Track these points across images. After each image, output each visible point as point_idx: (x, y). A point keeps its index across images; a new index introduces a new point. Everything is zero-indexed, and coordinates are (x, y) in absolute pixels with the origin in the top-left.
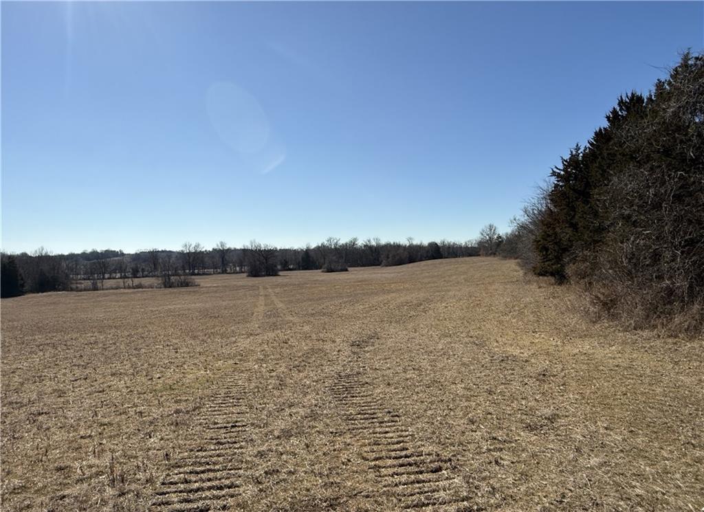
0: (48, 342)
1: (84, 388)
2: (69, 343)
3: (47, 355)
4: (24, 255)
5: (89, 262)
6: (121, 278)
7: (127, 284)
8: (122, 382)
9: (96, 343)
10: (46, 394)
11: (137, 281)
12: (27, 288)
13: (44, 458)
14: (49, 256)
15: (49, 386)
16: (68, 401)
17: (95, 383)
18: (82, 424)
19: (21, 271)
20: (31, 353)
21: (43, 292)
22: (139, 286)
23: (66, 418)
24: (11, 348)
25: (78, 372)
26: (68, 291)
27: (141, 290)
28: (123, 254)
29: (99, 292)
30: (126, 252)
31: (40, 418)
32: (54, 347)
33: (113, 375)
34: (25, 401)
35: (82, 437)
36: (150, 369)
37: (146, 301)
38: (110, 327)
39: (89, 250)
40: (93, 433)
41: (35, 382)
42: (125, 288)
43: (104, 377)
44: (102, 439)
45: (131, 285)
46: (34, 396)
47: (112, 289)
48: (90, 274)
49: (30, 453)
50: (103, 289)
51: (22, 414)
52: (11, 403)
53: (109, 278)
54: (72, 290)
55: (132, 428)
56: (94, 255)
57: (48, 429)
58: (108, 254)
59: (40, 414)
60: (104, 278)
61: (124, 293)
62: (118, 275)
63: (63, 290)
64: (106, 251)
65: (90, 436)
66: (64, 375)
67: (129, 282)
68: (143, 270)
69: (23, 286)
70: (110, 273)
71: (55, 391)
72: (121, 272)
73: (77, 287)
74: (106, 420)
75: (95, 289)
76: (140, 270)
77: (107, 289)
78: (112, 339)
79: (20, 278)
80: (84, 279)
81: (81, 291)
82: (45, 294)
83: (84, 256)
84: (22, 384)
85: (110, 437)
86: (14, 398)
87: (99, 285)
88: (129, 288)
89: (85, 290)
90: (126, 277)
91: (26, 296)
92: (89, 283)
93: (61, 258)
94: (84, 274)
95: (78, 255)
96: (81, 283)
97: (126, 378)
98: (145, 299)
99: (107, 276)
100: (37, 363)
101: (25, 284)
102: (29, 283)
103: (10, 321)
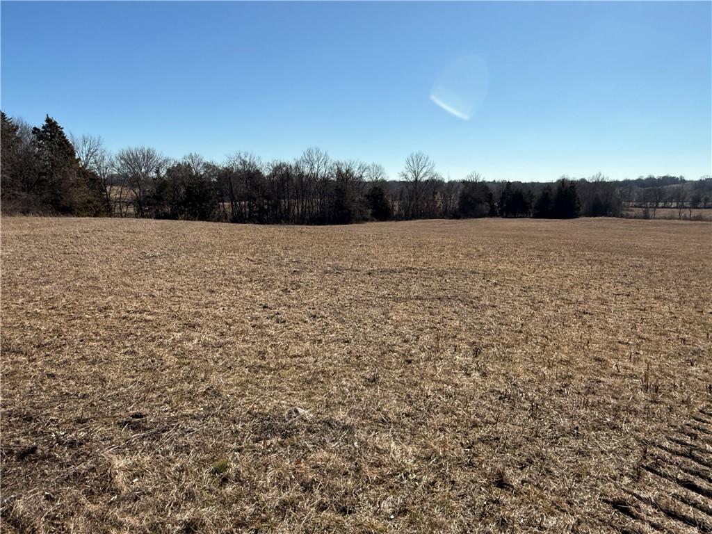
0: (597, 258)
1: (625, 303)
2: (614, 263)
3: (594, 269)
4: (583, 181)
5: (643, 189)
6: (677, 208)
7: (683, 215)
8: (666, 307)
9: (641, 266)
10: (591, 299)
11: (695, 212)
12: (582, 211)
13: (586, 347)
14: (605, 182)
15: (594, 293)
16: (610, 310)
17: (637, 301)
18: (621, 331)
19: (579, 195)
20: (581, 264)
21: (594, 217)
22: (699, 218)
23: (606, 322)
24: (566, 258)
25: (621, 288)
26: (618, 217)
27: (700, 222)
28: (683, 181)
29: (650, 221)
30: (687, 178)
31: (585, 316)
32: (601, 263)
33: (656, 298)
34: (574, 300)
35: (619, 342)
36: (700, 302)
37: (705, 236)
38: (659, 256)
39: (645, 176)
40: (631, 342)
41: (583, 288)
42: (679, 219)
43: (647, 298)
44: (639, 350)
45: (688, 216)
46: (581, 299)
47: (665, 218)
48: (642, 202)
49: (575, 340)
50: (654, 218)
51: (570, 309)
52: (563, 299)
53: (662, 207)
54: (622, 216)
55: (672, 350)
56: (651, 182)
57: (590, 326)
58: (667, 180)
59: (584, 313)
60: (657, 207)
61: (678, 224)
62: (674, 204)
63: (614, 216)
64: (664, 177)
65: (627, 343)
66: (608, 288)
67: (687, 212)
68: (706, 200)
69: (578, 209)
70: (665, 202)
71: (599, 298)
72: (678, 202)
73: (628, 215)
74: (646, 335)
75: (646, 217)
76: (702, 199)
77: (659, 219)
78: (659, 266)
79: (577, 202)
80: (636, 207)
81: (631, 218)
82: (596, 218)
83: (639, 182)
84: (572, 287)
85: (648, 351)
86: (566, 296)
87: (651, 213)
88: (685, 219)
89: (635, 218)
90: (683, 207)
91: (580, 219)
92: (640, 211)
93: (616, 184)
94: (637, 201)
95: (633, 181)
96: (631, 211)
97: (671, 305)
98: (704, 233)
99: (661, 204)
100: (585, 274)
101: (581, 208)
102: (584, 207)
103: (565, 239)
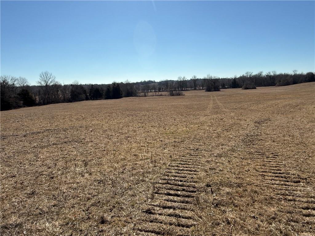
0: (131, 114)
1: (142, 130)
2: (137, 115)
3: (130, 118)
4: (122, 83)
5: (143, 85)
6: (154, 92)
7: (156, 94)
8: (155, 129)
9: (146, 115)
10: (130, 131)
11: (160, 93)
12: (123, 95)
13: (130, 151)
14: (130, 83)
15: (131, 128)
16: (137, 134)
17: (145, 129)
18: (142, 142)
19: (121, 89)
20: (125, 117)
21: (128, 97)
22: (161, 95)
23: (136, 139)
24: (119, 115)
25: (140, 125)
26: (136, 97)
27: (161, 97)
28: (155, 82)
29: (147, 97)
30: (156, 81)
31: (129, 138)
32: (132, 116)
33: (152, 127)
34: (124, 132)
35: (142, 146)
36: (165, 126)
37: (164, 101)
38: (151, 110)
39: (143, 81)
40: (145, 145)
41: (127, 127)
42: (156, 96)
43: (149, 127)
44: (148, 148)
45: (158, 94)
46: (126, 131)
47: (151, 96)
48: (143, 90)
49: (126, 149)
50: (148, 96)
51: (123, 136)
52: (120, 133)
53: (150, 92)
54: (137, 96)
55: (158, 145)
56: (145, 83)
57: (131, 142)
58: (150, 82)
59: (128, 137)
60: (148, 92)
61: (155, 98)
62: (153, 91)
63: (135, 96)
64: (149, 81)
65: (144, 146)
66: (136, 125)
67: (157, 93)
68: (162, 89)
69: (122, 95)
70: (151, 90)
71: (133, 130)
72: (154, 90)
73: (139, 95)
74: (150, 142)
75: (145, 96)
76: (161, 88)
77: (149, 96)
78: (151, 114)
79: (121, 92)
80: (142, 92)
81: (140, 97)
82: (129, 98)
83: (141, 83)
84: (123, 127)
85: (151, 147)
86: (121, 131)
87: (147, 94)
88: (157, 96)
89: (142, 96)
90: (156, 92)
91: (123, 98)
92: (143, 94)
93: (134, 84)
94: (142, 90)
95: (139, 83)
96: (140, 94)
97: (156, 128)
98: (163, 100)
99: (149, 91)
100: (127, 121)
101: (123, 94)
102: (124, 94)
103: (118, 107)
